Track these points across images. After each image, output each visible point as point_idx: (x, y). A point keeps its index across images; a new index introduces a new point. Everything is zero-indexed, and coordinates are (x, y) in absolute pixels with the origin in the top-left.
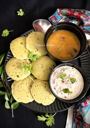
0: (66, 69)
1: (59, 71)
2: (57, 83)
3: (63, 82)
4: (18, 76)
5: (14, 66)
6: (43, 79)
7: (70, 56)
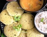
0: (41, 14)
1: (38, 18)
2: (41, 26)
3: (44, 23)
4: (15, 35)
5: (9, 30)
6: (31, 28)
7: (39, 5)
